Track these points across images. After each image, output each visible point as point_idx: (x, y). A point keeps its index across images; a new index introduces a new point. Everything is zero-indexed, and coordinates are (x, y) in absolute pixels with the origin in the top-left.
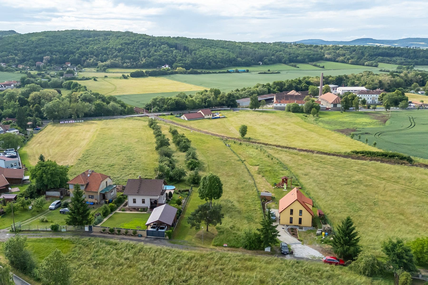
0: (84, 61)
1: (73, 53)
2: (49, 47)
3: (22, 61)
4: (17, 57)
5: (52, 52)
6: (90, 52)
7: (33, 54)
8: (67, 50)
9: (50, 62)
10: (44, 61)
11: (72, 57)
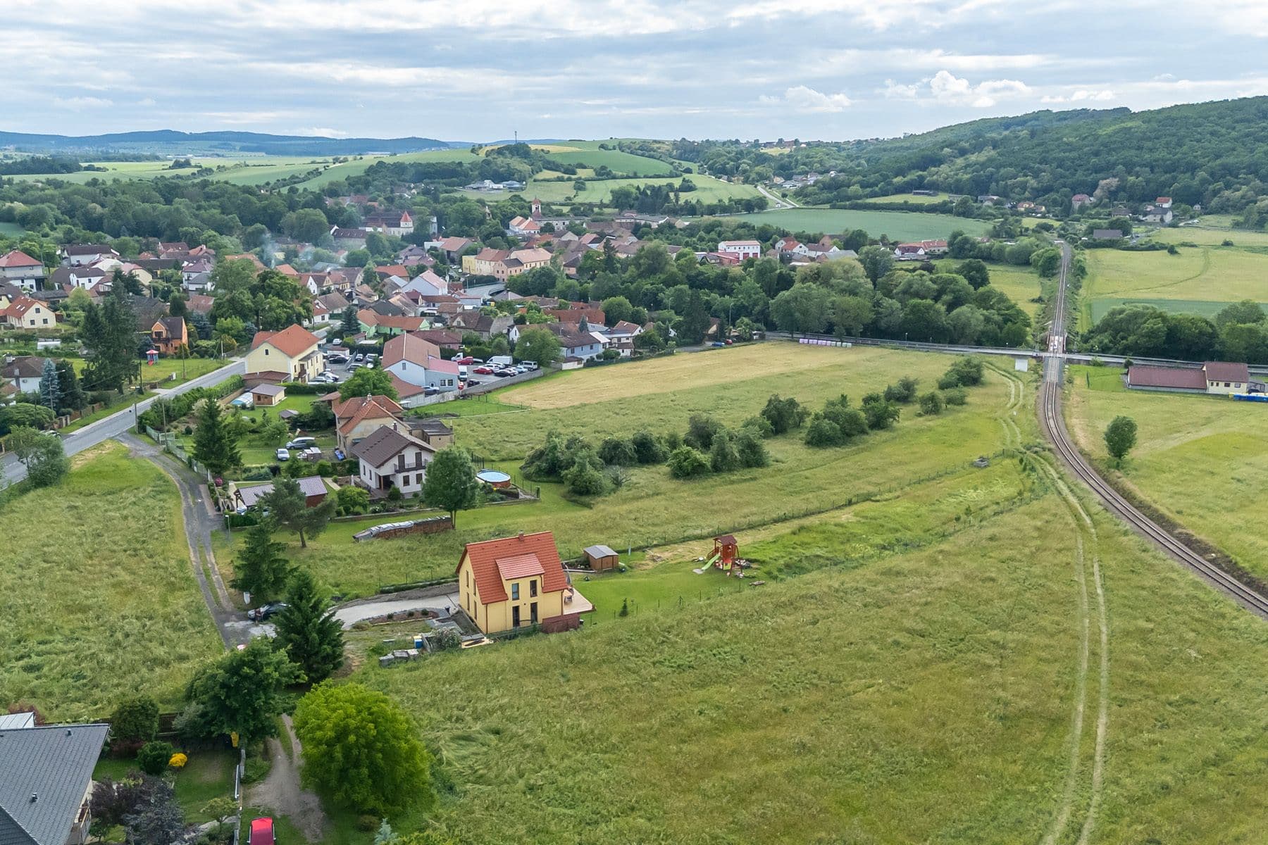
0: (1215, 193)
1: (1192, 168)
2: (1133, 152)
3: (1038, 194)
4: (1032, 181)
5: (1130, 167)
6: (1249, 167)
7: (1080, 173)
8: (1178, 160)
9: (1113, 194)
10: (1098, 192)
11: (1184, 180)
